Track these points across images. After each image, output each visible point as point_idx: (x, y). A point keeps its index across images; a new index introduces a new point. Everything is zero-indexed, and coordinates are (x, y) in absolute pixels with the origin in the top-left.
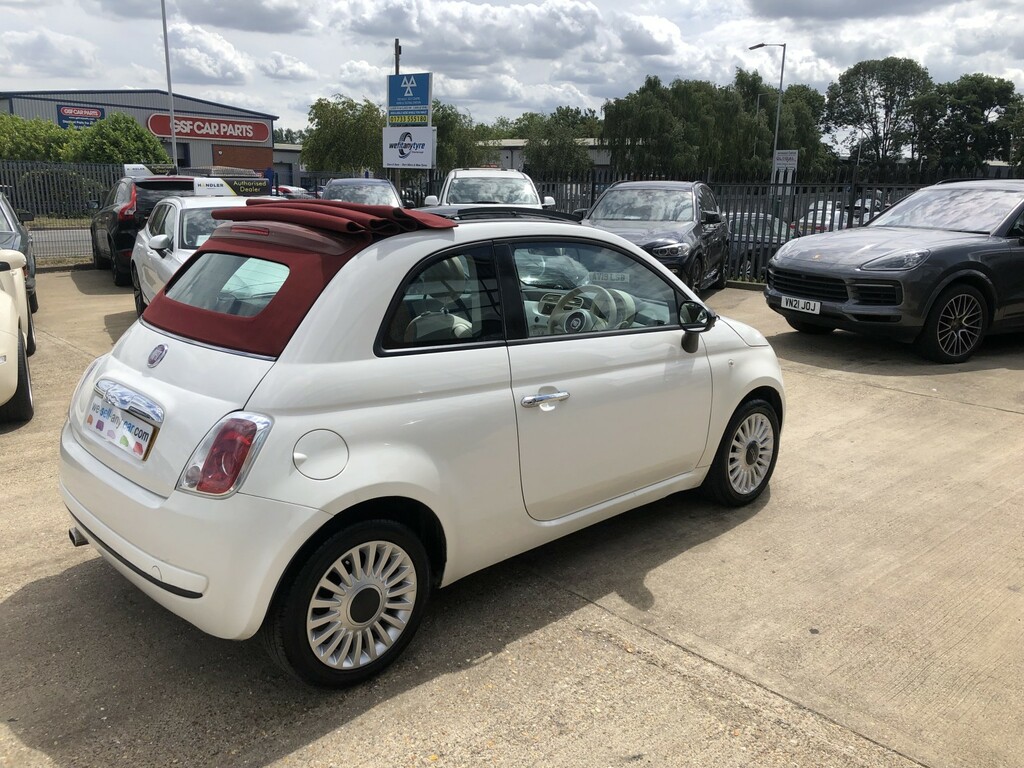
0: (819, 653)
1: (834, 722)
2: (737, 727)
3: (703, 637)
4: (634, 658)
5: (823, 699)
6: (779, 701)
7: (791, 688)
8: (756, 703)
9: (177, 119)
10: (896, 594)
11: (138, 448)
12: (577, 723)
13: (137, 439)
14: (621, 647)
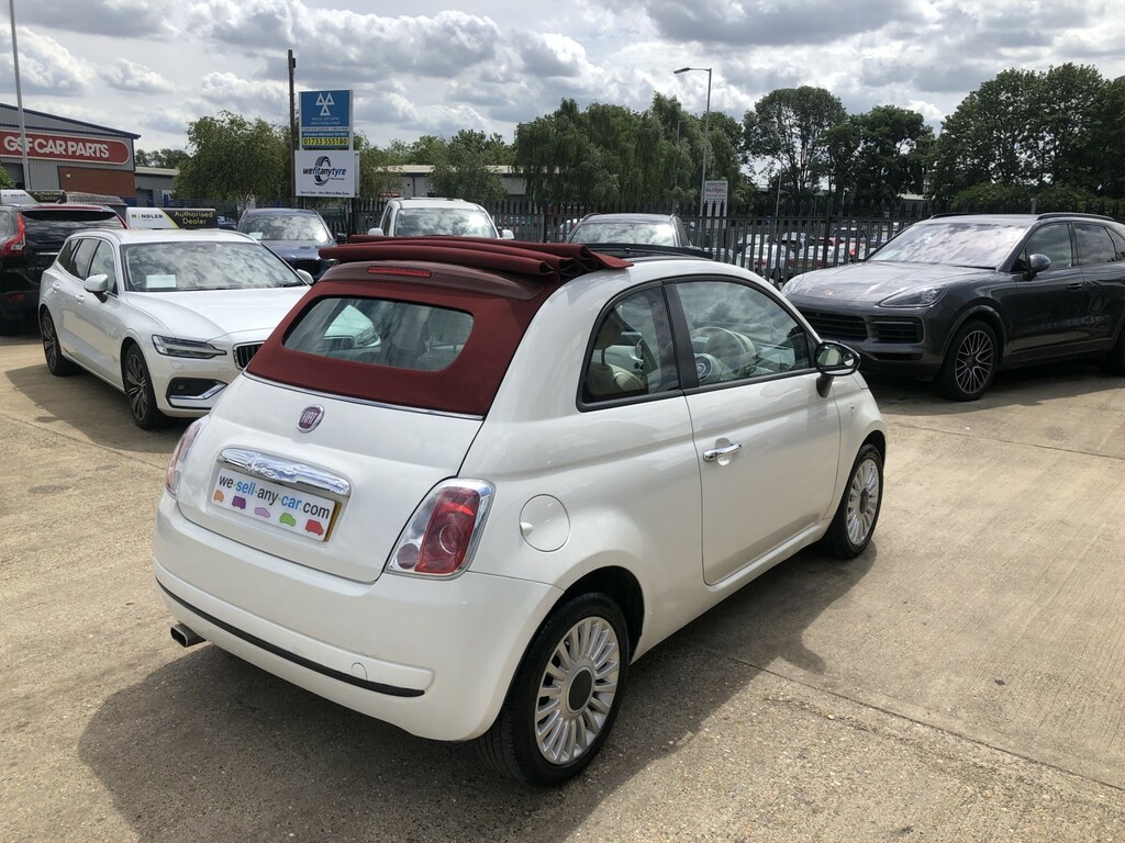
0: (1017, 705)
1: (1071, 773)
2: (985, 788)
3: (895, 697)
4: (839, 725)
5: (1048, 751)
6: (1008, 758)
7: (1012, 743)
8: (987, 761)
9: (12, 134)
10: (1053, 638)
11: (313, 527)
12: (825, 799)
13: (309, 516)
14: (820, 715)
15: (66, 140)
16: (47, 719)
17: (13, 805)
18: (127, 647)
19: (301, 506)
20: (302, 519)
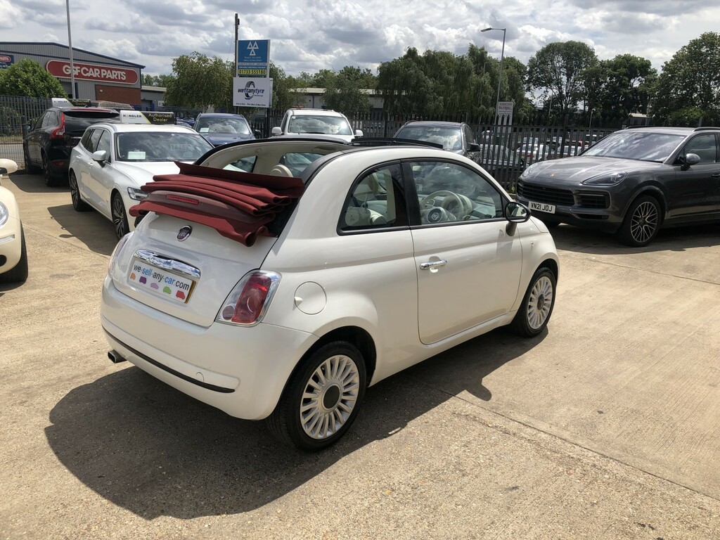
0: (607, 425)
1: (628, 465)
2: (570, 469)
3: (533, 417)
4: (494, 430)
5: (616, 452)
6: (590, 454)
7: (596, 446)
8: (577, 455)
9: (68, 64)
10: (643, 389)
11: (180, 295)
12: (472, 469)
13: (178, 289)
14: (484, 424)
15: (100, 68)
16: (37, 400)
17: (10, 443)
18: (89, 364)
19: (175, 283)
20: (174, 289)
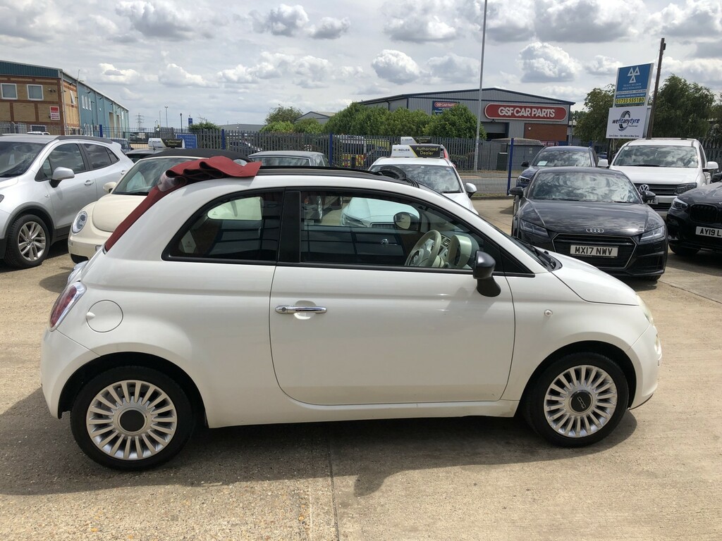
3: (364, 532)
9: (503, 106)
15: (531, 108)
